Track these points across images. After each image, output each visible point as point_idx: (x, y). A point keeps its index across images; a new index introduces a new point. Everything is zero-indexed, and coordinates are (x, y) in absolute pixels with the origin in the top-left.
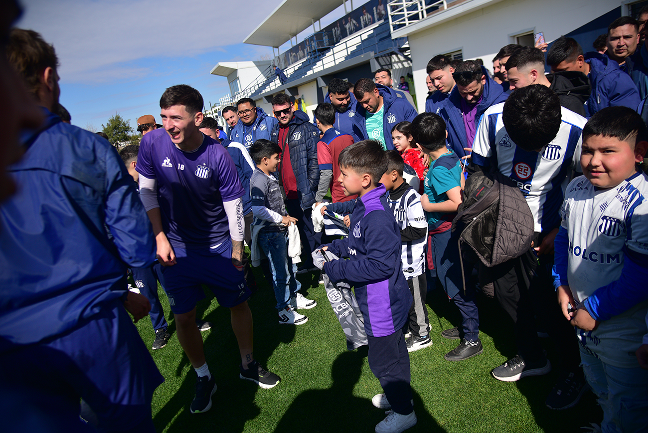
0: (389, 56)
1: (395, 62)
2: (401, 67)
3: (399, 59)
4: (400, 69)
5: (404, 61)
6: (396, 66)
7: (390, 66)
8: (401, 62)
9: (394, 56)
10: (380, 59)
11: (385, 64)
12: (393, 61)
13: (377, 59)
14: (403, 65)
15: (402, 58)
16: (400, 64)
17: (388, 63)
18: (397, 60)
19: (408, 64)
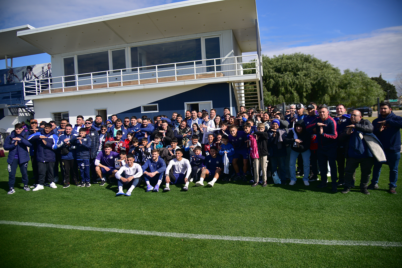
0: (17, 108)
1: (20, 112)
2: (24, 115)
3: (22, 110)
4: (23, 116)
5: (25, 112)
6: (21, 115)
7: (17, 114)
8: (24, 113)
9: (20, 109)
10: (12, 109)
11: (14, 112)
12: (19, 111)
13: (10, 108)
14: (25, 114)
15: (24, 111)
16: (23, 114)
17: (16, 112)
18: (21, 111)
19: (28, 114)
